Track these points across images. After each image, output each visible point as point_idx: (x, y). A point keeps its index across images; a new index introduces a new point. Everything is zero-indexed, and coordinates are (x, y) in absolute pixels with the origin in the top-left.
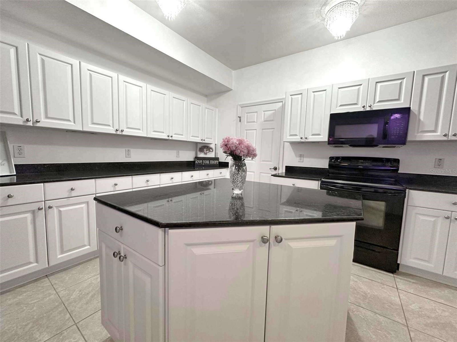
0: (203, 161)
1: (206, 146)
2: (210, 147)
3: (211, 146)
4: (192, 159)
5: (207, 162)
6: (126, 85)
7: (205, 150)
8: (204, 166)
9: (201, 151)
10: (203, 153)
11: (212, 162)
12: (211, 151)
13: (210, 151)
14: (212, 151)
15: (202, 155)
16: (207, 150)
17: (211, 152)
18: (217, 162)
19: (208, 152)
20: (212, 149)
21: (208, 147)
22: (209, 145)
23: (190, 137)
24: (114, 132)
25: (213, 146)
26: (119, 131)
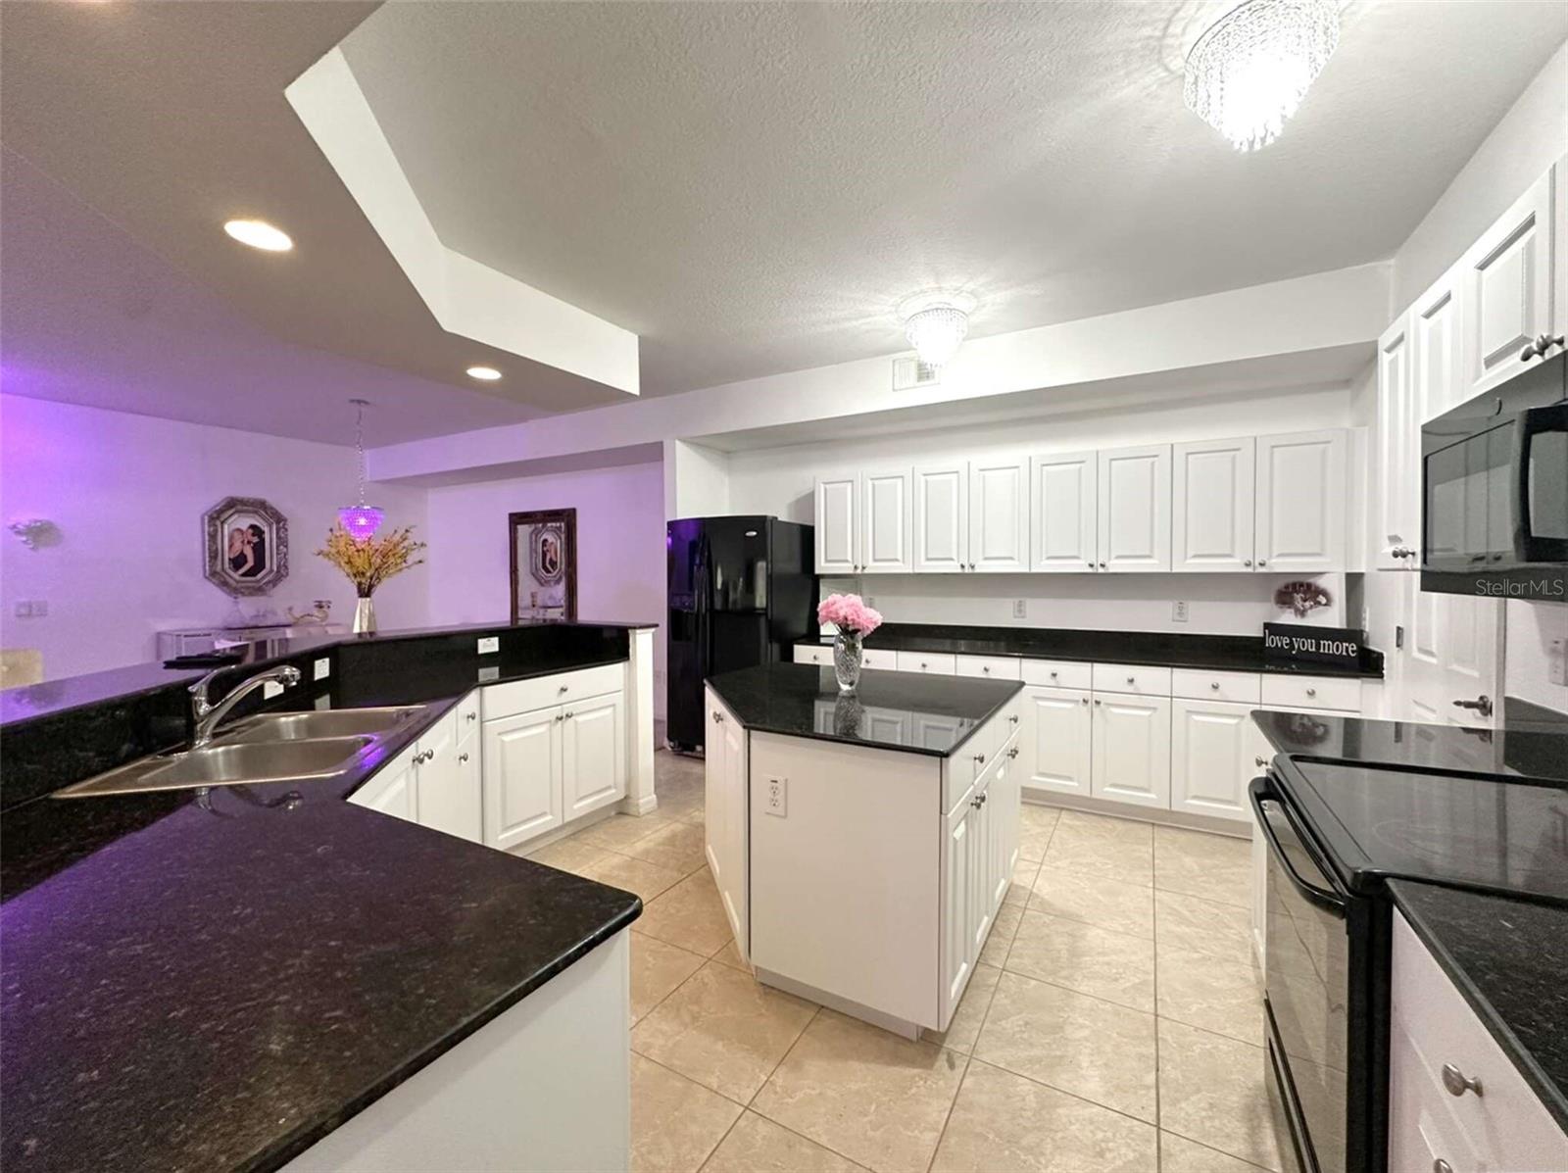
0: (1291, 641)
1: (1301, 585)
2: (1317, 588)
3: (1322, 583)
4: (1256, 631)
5: (1309, 645)
7: (1298, 597)
8: (1294, 659)
9: (1284, 603)
10: (1292, 610)
11: (1328, 647)
12: (1324, 601)
13: (1319, 603)
14: (1325, 605)
15: (1288, 618)
16: (1305, 601)
17: (1321, 608)
18: (1354, 647)
19: (1311, 607)
20: (1325, 593)
21: (1309, 586)
22: (1311, 580)
23: (1186, 558)
24: (959, 570)
25: (1335, 586)
26: (966, 567)
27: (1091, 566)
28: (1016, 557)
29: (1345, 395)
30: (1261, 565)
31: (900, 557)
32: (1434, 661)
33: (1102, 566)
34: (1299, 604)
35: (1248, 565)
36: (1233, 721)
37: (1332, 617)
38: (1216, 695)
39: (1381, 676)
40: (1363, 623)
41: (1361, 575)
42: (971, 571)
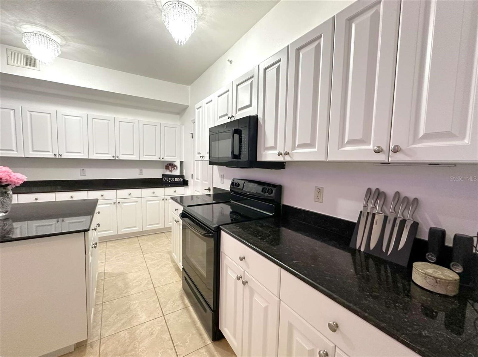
0: (169, 179)
1: (171, 164)
2: (174, 165)
3: (175, 163)
4: (160, 176)
5: (173, 180)
6: (65, 118)
7: (170, 167)
8: (170, 183)
9: (167, 169)
10: (169, 171)
11: (177, 180)
12: (176, 168)
13: (175, 169)
15: (168, 173)
16: (172, 168)
17: (175, 170)
18: (182, 179)
19: (173, 170)
20: (176, 166)
21: (173, 164)
22: (173, 163)
23: (143, 156)
24: (54, 157)
25: (178, 164)
26: (57, 155)
27: (113, 157)
28: (82, 153)
29: (178, 116)
30: (163, 158)
31: (14, 149)
32: (199, 181)
33: (118, 157)
34: (170, 169)
35: (159, 158)
36: (158, 202)
37: (177, 172)
38: (154, 195)
39: (188, 186)
40: (183, 173)
41: (183, 162)
42: (59, 157)
